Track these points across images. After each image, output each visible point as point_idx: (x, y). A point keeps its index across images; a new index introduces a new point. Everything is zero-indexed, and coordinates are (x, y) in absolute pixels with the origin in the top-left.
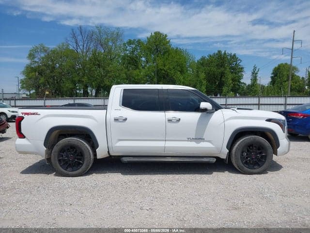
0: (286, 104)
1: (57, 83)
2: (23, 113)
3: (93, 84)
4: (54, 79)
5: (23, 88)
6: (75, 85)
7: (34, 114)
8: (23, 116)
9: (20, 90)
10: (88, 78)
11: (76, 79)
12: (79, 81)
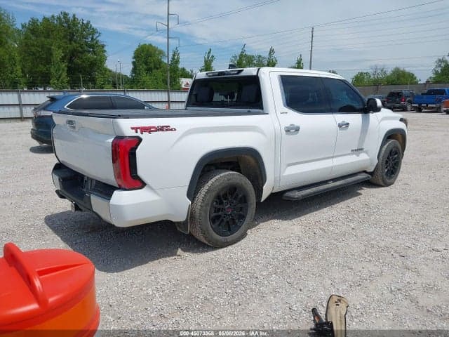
0: (169, 102)
2: (136, 129)
7: (161, 129)
8: (139, 134)
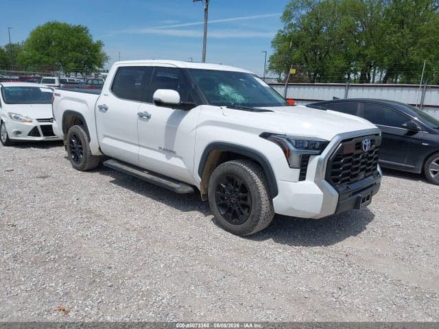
1: (320, 58)
3: (386, 60)
4: (315, 54)
5: (271, 68)
6: (350, 63)
9: (266, 72)
10: (377, 48)
11: (354, 52)
12: (359, 55)
